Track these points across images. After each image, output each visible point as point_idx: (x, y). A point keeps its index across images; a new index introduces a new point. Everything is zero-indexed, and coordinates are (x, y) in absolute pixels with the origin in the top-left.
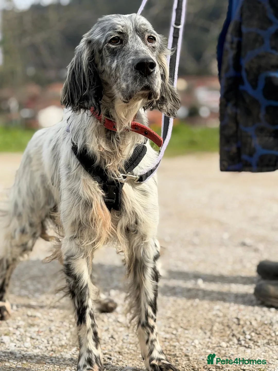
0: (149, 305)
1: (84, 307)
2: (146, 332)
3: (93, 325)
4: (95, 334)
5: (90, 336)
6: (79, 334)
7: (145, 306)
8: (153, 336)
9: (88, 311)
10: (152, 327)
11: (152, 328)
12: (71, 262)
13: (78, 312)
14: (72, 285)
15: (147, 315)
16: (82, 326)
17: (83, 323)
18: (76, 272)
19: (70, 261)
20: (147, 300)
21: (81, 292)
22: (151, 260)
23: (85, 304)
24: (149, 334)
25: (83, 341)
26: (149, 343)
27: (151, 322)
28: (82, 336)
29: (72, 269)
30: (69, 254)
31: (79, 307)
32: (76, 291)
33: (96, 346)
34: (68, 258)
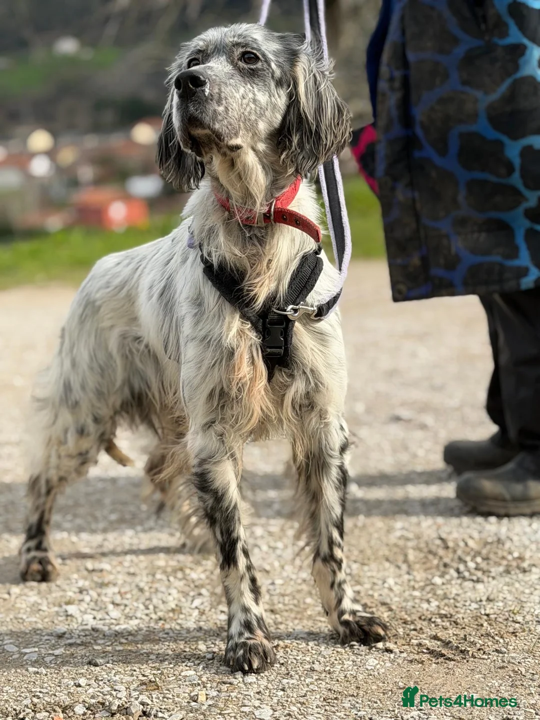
0: (334, 525)
1: (234, 539)
2: (329, 570)
3: (249, 568)
4: (253, 580)
5: (245, 586)
6: (226, 584)
7: (327, 527)
8: (341, 576)
9: (239, 546)
10: (338, 560)
11: (339, 563)
12: (207, 469)
13: (223, 549)
14: (210, 506)
15: (331, 543)
16: (230, 570)
17: (232, 566)
18: (217, 484)
19: (206, 466)
20: (331, 518)
21: (228, 516)
22: (336, 453)
23: (235, 535)
24: (334, 572)
25: (234, 594)
26: (336, 586)
27: (338, 553)
28: (230, 586)
29: (211, 480)
30: (203, 456)
31: (223, 540)
32: (218, 515)
33: (256, 601)
34: (203, 462)
